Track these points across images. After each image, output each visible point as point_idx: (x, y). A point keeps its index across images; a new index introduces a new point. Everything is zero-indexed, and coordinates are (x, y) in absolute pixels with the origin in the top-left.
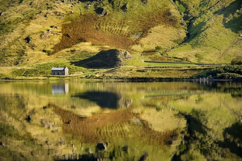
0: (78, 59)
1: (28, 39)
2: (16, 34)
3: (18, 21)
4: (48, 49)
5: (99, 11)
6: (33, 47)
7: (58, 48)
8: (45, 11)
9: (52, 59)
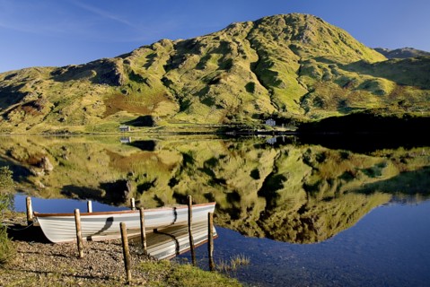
0: (124, 121)
1: (85, 109)
2: (76, 105)
3: (74, 98)
4: (100, 115)
5: (124, 92)
6: (90, 114)
7: (106, 114)
8: (90, 92)
9: (104, 122)
